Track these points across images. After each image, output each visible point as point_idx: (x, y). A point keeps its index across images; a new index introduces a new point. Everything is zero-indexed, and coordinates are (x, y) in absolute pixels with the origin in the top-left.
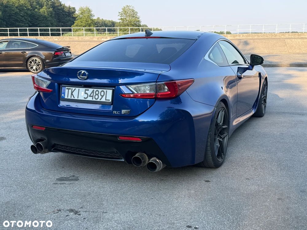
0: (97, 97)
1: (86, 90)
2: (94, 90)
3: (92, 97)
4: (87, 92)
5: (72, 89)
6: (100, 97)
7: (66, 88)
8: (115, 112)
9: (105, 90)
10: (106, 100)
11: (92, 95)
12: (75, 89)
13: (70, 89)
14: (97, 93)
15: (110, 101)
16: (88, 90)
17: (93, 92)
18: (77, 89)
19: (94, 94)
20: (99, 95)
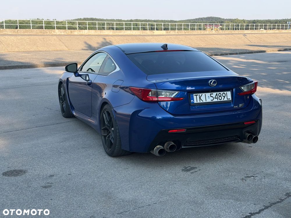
0: (220, 98)
1: (211, 94)
2: (217, 94)
3: (217, 99)
4: (212, 95)
5: (199, 95)
6: (223, 98)
7: (194, 95)
8: (235, 107)
9: (225, 92)
10: (227, 99)
11: (216, 97)
12: (202, 95)
13: (198, 95)
14: (220, 95)
15: (231, 99)
16: (213, 94)
17: (217, 95)
18: (204, 94)
19: (218, 96)
20: (222, 96)
